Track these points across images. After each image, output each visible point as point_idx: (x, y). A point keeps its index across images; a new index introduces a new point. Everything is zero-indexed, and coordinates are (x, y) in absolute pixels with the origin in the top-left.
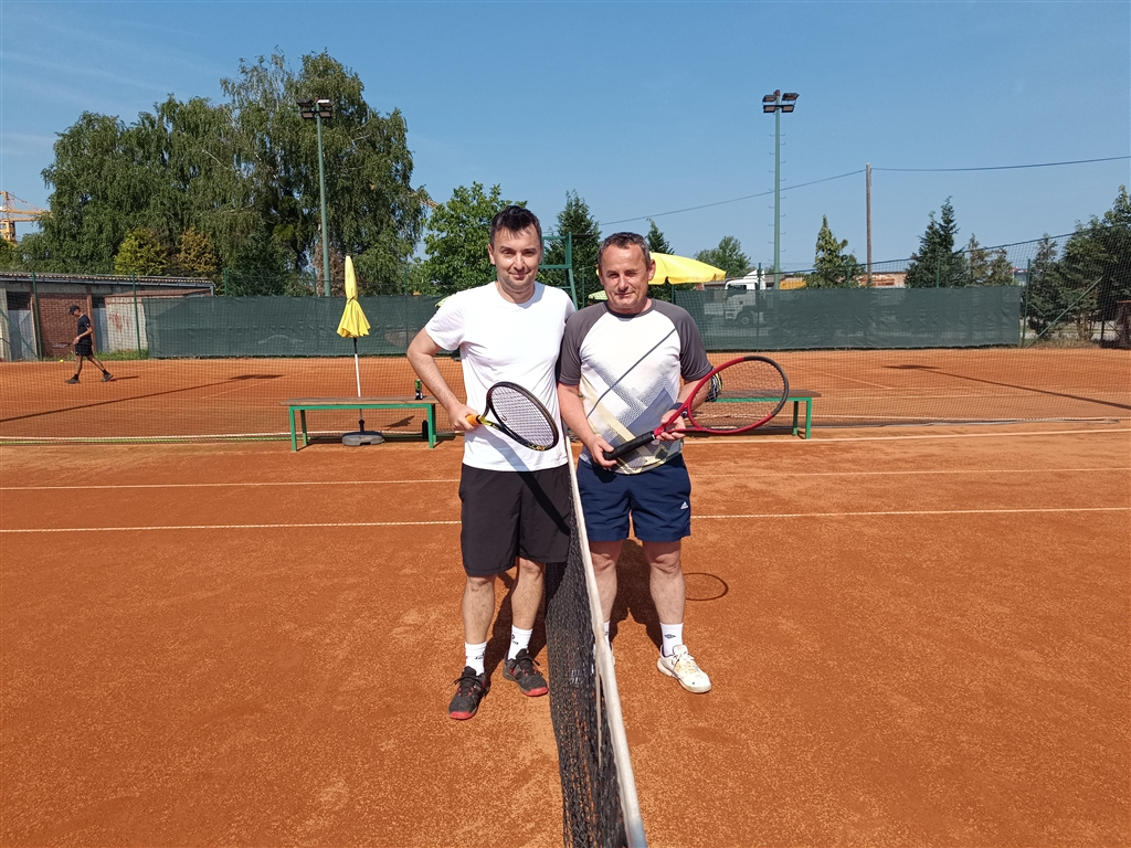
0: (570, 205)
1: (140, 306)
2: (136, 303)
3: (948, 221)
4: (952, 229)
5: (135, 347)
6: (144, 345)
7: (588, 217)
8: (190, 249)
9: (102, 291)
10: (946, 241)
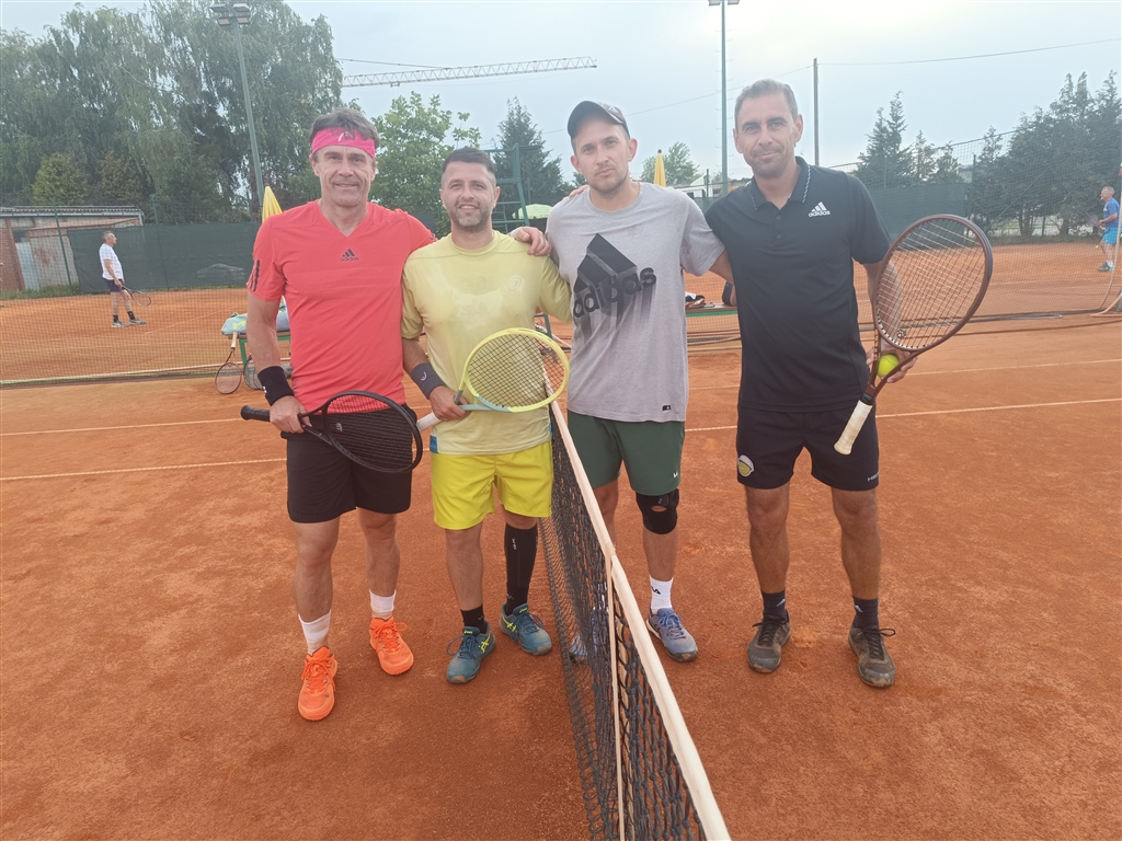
0: (512, 114)
1: (66, 240)
2: (60, 236)
3: (896, 118)
4: (900, 125)
5: (65, 282)
6: (75, 279)
7: (531, 126)
8: (111, 175)
9: (24, 224)
10: (895, 138)
